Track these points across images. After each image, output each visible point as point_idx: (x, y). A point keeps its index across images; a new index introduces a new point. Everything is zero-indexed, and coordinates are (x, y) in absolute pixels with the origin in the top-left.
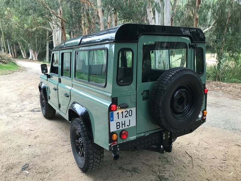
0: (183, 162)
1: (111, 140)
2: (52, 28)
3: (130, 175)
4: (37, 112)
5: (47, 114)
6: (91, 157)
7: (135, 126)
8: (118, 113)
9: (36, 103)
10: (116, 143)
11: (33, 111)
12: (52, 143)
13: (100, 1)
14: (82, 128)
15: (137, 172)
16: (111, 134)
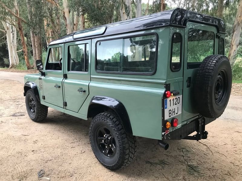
0: (202, 151)
1: (164, 129)
2: (6, 29)
3: (161, 168)
4: (21, 117)
5: (38, 117)
6: (127, 151)
7: (181, 114)
8: (170, 101)
9: (14, 108)
10: (169, 132)
11: (14, 115)
12: (57, 146)
13: (66, 1)
14: (114, 122)
15: (166, 164)
16: (164, 122)
